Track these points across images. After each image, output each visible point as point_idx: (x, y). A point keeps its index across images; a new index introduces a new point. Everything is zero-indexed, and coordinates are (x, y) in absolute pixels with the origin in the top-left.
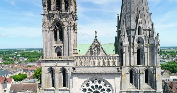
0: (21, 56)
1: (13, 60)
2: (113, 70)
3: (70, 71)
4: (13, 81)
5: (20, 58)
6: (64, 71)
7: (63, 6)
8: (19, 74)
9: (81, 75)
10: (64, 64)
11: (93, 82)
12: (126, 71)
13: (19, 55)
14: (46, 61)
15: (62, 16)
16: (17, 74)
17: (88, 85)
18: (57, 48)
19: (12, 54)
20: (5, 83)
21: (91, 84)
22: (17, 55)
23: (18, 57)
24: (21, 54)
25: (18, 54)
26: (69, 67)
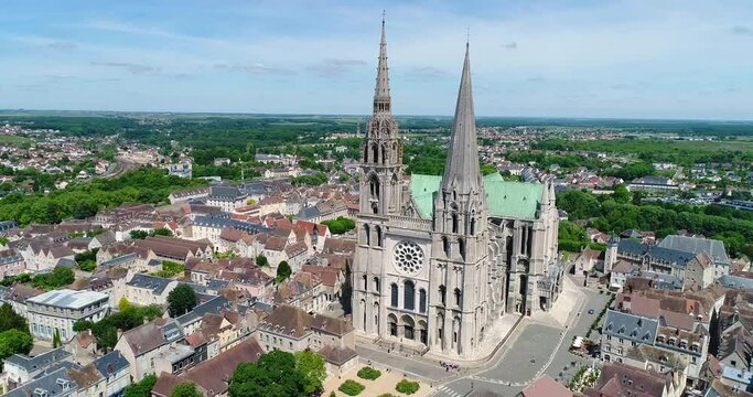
0: (348, 155)
1: (326, 167)
2: (426, 235)
3: (384, 231)
4: (328, 232)
5: (346, 160)
6: (379, 229)
7: (380, 158)
8: (338, 219)
9: (393, 236)
10: (378, 223)
11: (406, 245)
12: (437, 237)
13: (342, 149)
14: (361, 217)
15: (378, 170)
16: (334, 217)
17: (400, 247)
18: (373, 204)
19: (321, 142)
20: (315, 234)
21: (404, 247)
22: (337, 149)
23: (340, 157)
24: (347, 143)
25: (338, 142)
26: (383, 226)
